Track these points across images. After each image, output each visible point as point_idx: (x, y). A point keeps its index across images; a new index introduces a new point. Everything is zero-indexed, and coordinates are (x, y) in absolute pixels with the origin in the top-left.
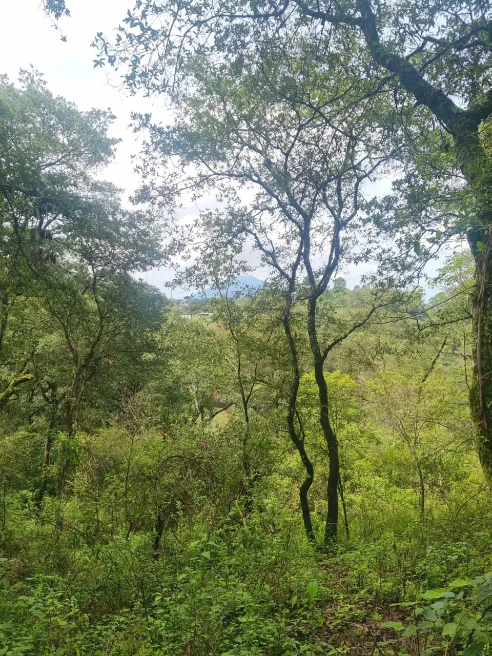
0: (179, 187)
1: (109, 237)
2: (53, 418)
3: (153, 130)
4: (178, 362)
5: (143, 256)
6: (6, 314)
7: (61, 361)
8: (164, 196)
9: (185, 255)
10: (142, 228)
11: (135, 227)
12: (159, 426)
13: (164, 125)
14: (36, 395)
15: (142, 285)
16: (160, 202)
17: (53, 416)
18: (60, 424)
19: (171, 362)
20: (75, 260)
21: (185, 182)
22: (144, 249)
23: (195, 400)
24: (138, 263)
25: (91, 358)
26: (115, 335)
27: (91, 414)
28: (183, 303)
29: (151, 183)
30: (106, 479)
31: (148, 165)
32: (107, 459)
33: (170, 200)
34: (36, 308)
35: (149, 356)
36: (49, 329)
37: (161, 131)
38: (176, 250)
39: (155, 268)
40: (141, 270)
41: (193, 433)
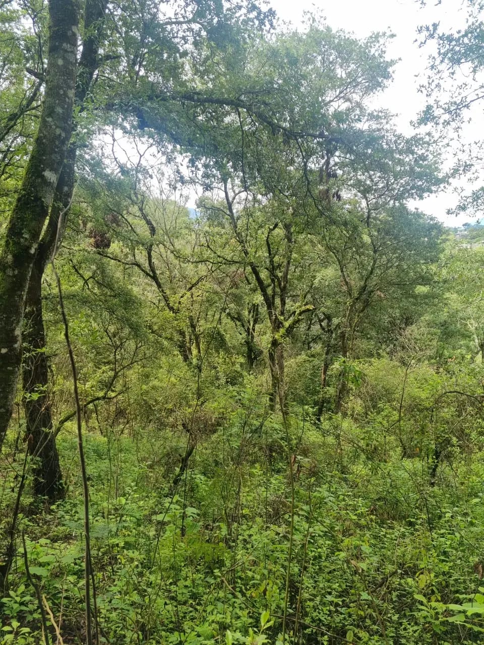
0: (468, 100)
1: (383, 168)
2: (329, 346)
3: (441, 39)
4: (455, 296)
5: (420, 183)
6: (291, 252)
7: (335, 294)
8: (450, 112)
9: (472, 176)
10: (420, 152)
11: (413, 153)
12: (433, 361)
13: (454, 32)
14: (313, 324)
15: (418, 215)
16: (445, 121)
17: (329, 344)
18: (334, 352)
19: (447, 295)
20: (349, 195)
21: (476, 92)
22: (420, 176)
23: (475, 336)
24: (413, 191)
25: (364, 290)
26: (388, 268)
27: (363, 345)
28: (461, 231)
29: (435, 101)
30: (379, 406)
31: (433, 81)
32: (379, 387)
33: (456, 117)
34: (314, 245)
35: (422, 289)
36: (325, 264)
37: (450, 39)
38: (461, 172)
39: (433, 195)
40: (418, 198)
41: (473, 370)
